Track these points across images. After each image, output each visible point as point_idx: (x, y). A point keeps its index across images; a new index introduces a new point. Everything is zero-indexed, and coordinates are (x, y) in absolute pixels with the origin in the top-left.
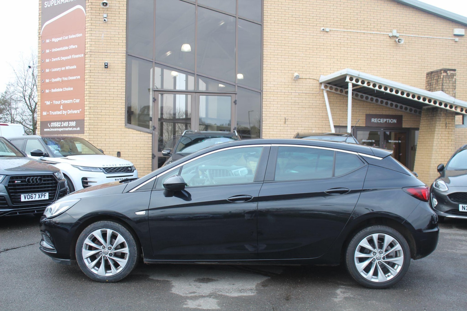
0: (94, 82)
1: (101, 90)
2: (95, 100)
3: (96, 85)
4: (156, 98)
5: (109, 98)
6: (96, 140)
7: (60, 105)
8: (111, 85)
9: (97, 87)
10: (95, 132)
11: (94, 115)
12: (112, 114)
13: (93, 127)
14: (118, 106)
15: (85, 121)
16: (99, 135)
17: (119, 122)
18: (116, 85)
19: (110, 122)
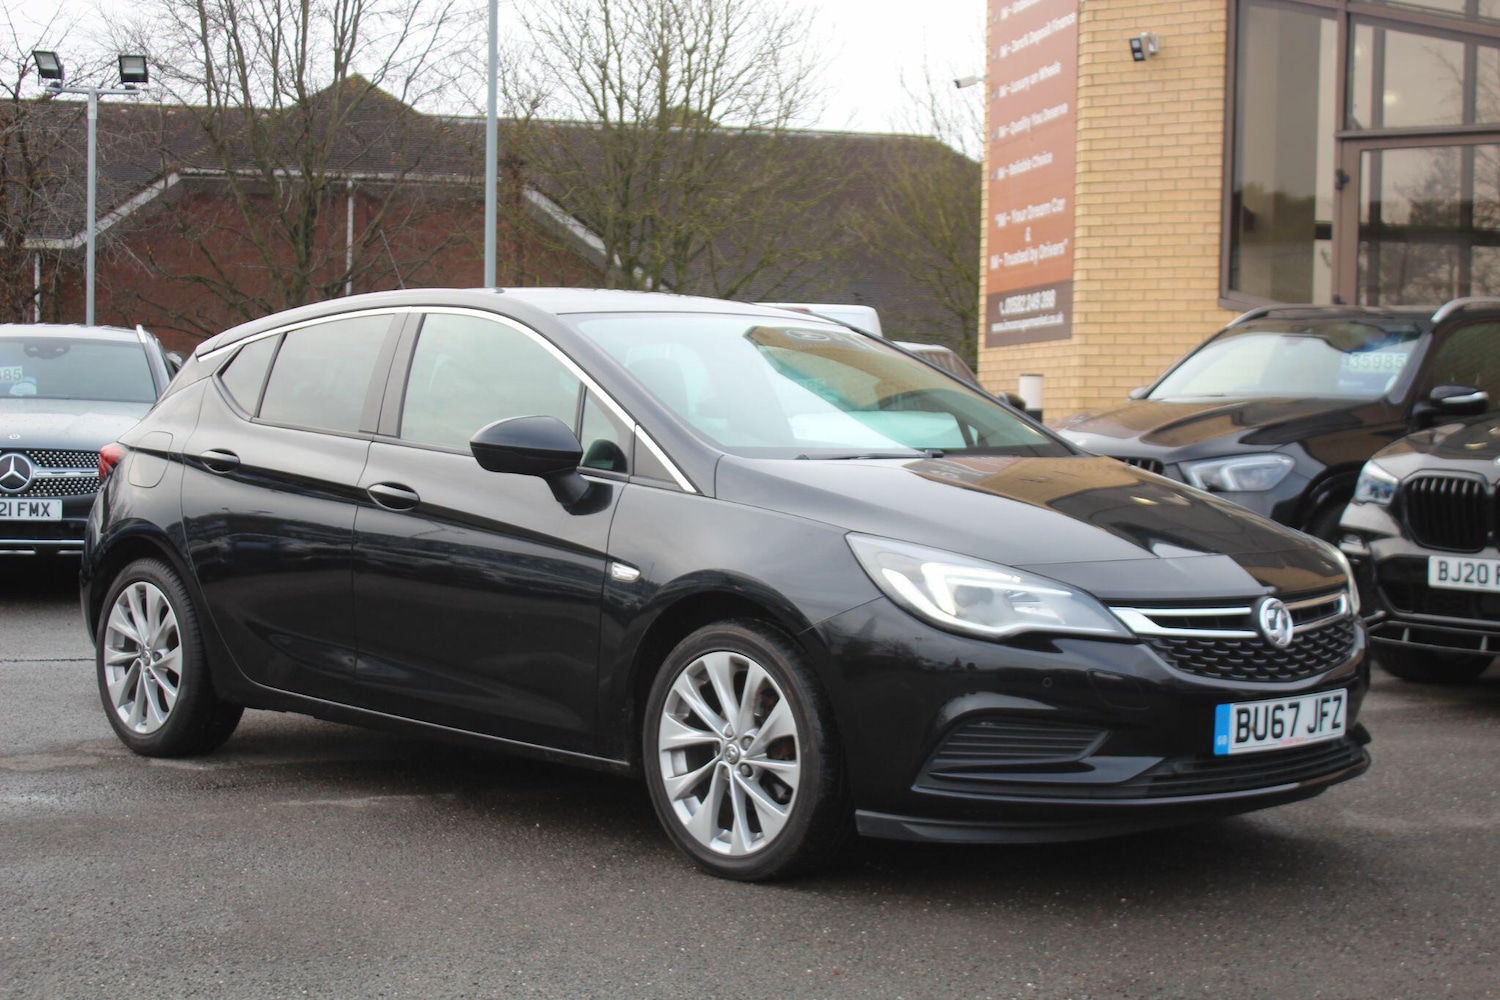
0: (1105, 123)
1: (1127, 154)
2: (1110, 199)
3: (1112, 133)
4: (1349, 171)
5: (1159, 186)
6: (1108, 361)
7: (1022, 226)
8: (1167, 131)
9: (1114, 144)
10: (1106, 329)
11: (1102, 259)
12: (1170, 252)
13: (1096, 308)
14: (1194, 218)
15: (1077, 287)
16: (1120, 340)
17: (1195, 284)
18: (1187, 129)
19: (1163, 285)
